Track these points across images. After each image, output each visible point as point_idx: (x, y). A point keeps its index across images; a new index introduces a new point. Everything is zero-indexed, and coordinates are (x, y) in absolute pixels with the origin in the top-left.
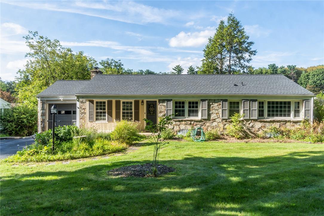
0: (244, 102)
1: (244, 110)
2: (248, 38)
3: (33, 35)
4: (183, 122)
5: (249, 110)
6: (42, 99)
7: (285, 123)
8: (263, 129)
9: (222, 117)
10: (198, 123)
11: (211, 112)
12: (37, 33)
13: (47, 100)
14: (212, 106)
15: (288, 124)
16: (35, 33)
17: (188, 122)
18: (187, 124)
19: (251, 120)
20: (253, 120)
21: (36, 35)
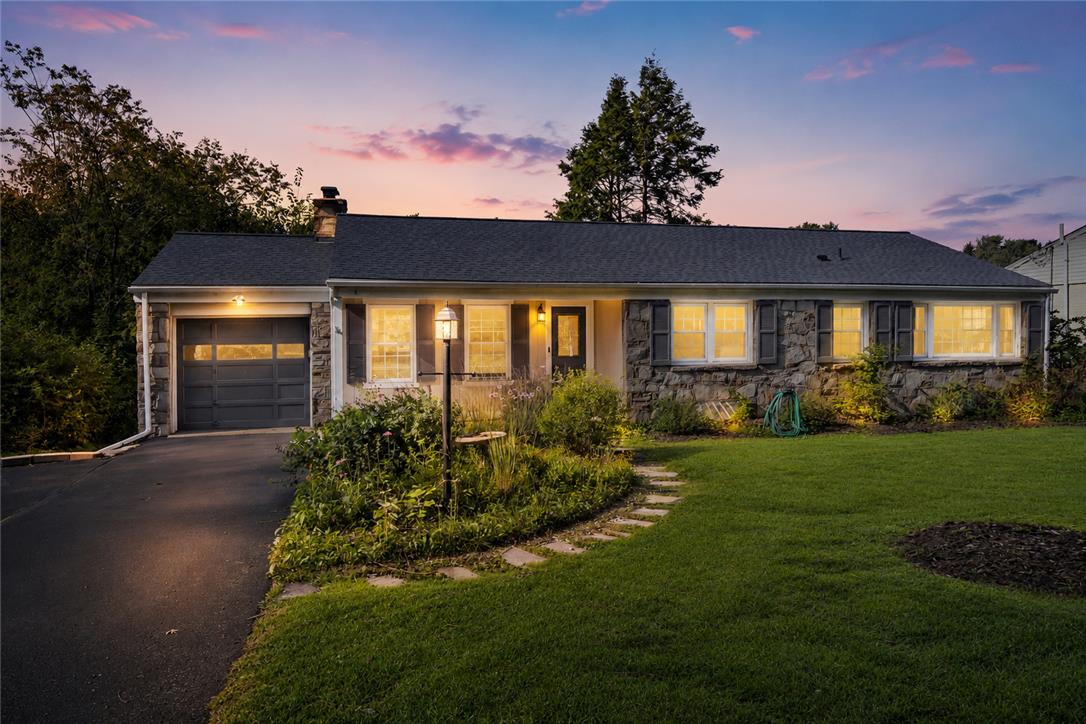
0: (878, 307)
1: (878, 333)
2: (700, 133)
3: (24, 59)
4: (705, 377)
5: (890, 334)
6: (151, 301)
7: (980, 371)
8: (925, 390)
9: (819, 356)
10: (749, 377)
11: (785, 342)
12: (40, 56)
13: (172, 304)
14: (788, 321)
15: (989, 373)
16: (30, 52)
17: (718, 374)
18: (714, 382)
19: (897, 363)
20: (901, 363)
21: (36, 60)
